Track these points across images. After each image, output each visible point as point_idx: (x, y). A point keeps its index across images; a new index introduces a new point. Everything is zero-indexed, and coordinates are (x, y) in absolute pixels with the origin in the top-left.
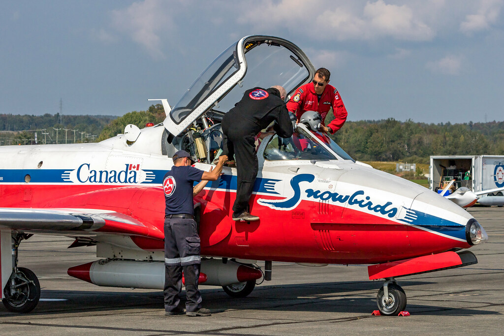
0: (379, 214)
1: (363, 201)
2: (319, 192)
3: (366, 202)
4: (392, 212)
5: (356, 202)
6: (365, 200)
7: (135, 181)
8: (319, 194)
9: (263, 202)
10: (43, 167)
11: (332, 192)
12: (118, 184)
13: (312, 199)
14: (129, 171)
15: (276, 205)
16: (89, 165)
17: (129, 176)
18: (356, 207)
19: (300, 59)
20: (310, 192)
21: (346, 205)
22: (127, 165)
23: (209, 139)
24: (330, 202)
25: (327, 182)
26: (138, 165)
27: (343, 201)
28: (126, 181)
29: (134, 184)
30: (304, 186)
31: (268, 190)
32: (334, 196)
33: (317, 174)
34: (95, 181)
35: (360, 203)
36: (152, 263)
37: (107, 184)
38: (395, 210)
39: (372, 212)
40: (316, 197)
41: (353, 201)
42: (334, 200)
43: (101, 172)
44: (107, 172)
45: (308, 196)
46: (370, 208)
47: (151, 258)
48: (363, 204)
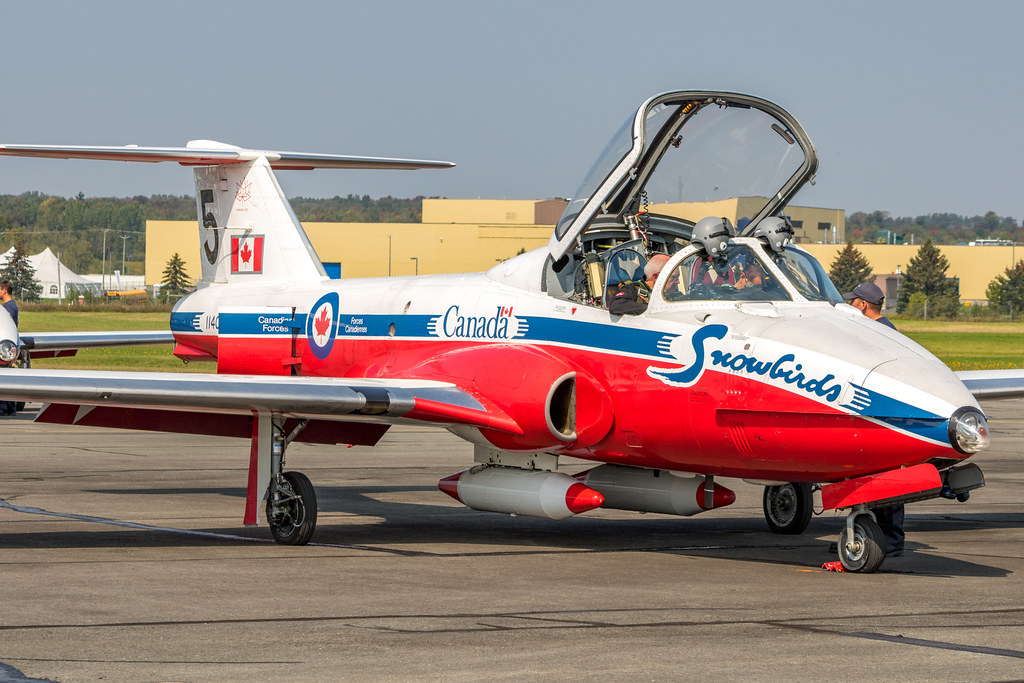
0: (813, 396)
1: (791, 372)
2: (729, 355)
3: (796, 373)
4: (832, 392)
5: (781, 374)
6: (794, 370)
7: (505, 336)
8: (729, 360)
9: (655, 373)
10: (410, 312)
11: (748, 357)
12: (487, 340)
13: (719, 368)
14: (500, 318)
15: (672, 377)
16: (457, 308)
17: (500, 326)
18: (779, 383)
19: (789, 130)
20: (718, 357)
21: (765, 379)
22: (499, 308)
23: (609, 265)
24: (744, 373)
25: (744, 339)
26: (511, 308)
27: (761, 372)
28: (495, 336)
29: (504, 340)
30: (711, 344)
31: (661, 352)
32: (749, 363)
33: (733, 325)
34: (462, 334)
35: (786, 375)
36: (535, 473)
37: (474, 340)
38: (837, 388)
39: (803, 393)
40: (725, 365)
41: (776, 372)
42: (750, 370)
43: (470, 319)
44: (475, 319)
45: (715, 363)
46: (800, 386)
47: (533, 464)
48: (791, 377)
